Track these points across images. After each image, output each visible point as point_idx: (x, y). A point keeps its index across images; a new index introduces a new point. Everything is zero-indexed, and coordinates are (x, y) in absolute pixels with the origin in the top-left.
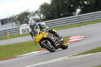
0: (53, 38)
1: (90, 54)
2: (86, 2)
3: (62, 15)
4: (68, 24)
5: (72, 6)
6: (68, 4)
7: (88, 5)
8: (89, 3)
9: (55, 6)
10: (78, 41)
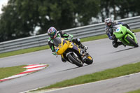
0: (79, 50)
1: (54, 90)
2: (47, 17)
3: (14, 35)
4: (23, 48)
5: (28, 22)
6: (23, 20)
7: (51, 21)
8: (52, 18)
9: (6, 23)
10: (37, 71)
